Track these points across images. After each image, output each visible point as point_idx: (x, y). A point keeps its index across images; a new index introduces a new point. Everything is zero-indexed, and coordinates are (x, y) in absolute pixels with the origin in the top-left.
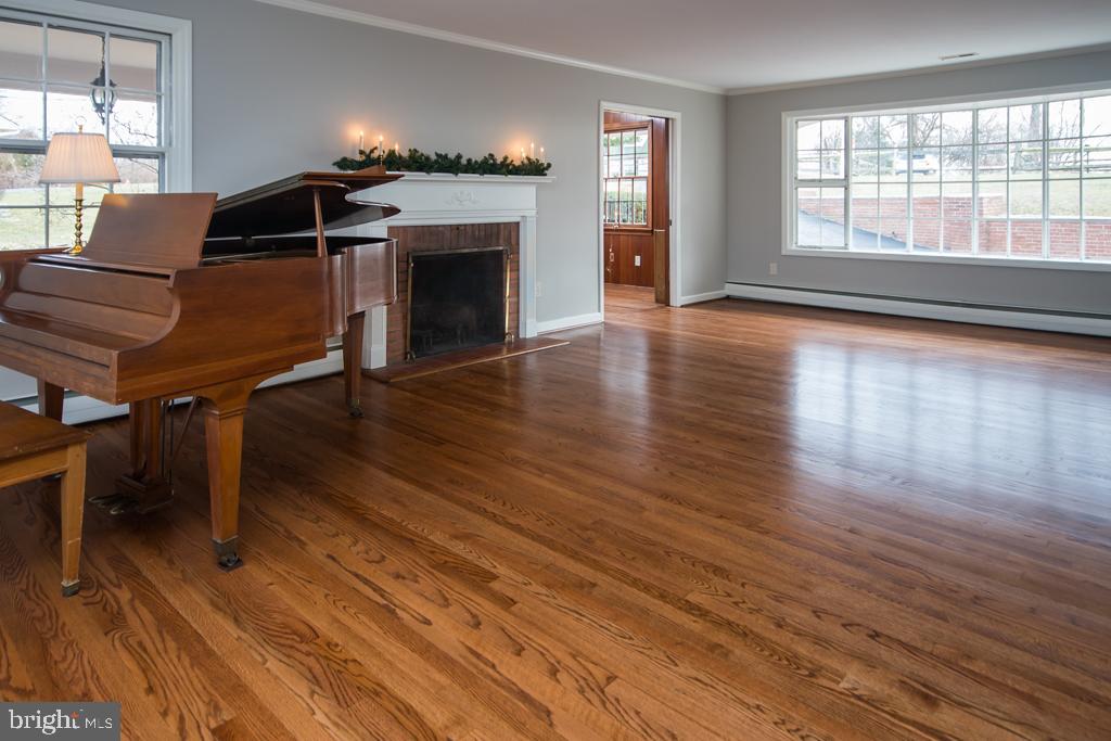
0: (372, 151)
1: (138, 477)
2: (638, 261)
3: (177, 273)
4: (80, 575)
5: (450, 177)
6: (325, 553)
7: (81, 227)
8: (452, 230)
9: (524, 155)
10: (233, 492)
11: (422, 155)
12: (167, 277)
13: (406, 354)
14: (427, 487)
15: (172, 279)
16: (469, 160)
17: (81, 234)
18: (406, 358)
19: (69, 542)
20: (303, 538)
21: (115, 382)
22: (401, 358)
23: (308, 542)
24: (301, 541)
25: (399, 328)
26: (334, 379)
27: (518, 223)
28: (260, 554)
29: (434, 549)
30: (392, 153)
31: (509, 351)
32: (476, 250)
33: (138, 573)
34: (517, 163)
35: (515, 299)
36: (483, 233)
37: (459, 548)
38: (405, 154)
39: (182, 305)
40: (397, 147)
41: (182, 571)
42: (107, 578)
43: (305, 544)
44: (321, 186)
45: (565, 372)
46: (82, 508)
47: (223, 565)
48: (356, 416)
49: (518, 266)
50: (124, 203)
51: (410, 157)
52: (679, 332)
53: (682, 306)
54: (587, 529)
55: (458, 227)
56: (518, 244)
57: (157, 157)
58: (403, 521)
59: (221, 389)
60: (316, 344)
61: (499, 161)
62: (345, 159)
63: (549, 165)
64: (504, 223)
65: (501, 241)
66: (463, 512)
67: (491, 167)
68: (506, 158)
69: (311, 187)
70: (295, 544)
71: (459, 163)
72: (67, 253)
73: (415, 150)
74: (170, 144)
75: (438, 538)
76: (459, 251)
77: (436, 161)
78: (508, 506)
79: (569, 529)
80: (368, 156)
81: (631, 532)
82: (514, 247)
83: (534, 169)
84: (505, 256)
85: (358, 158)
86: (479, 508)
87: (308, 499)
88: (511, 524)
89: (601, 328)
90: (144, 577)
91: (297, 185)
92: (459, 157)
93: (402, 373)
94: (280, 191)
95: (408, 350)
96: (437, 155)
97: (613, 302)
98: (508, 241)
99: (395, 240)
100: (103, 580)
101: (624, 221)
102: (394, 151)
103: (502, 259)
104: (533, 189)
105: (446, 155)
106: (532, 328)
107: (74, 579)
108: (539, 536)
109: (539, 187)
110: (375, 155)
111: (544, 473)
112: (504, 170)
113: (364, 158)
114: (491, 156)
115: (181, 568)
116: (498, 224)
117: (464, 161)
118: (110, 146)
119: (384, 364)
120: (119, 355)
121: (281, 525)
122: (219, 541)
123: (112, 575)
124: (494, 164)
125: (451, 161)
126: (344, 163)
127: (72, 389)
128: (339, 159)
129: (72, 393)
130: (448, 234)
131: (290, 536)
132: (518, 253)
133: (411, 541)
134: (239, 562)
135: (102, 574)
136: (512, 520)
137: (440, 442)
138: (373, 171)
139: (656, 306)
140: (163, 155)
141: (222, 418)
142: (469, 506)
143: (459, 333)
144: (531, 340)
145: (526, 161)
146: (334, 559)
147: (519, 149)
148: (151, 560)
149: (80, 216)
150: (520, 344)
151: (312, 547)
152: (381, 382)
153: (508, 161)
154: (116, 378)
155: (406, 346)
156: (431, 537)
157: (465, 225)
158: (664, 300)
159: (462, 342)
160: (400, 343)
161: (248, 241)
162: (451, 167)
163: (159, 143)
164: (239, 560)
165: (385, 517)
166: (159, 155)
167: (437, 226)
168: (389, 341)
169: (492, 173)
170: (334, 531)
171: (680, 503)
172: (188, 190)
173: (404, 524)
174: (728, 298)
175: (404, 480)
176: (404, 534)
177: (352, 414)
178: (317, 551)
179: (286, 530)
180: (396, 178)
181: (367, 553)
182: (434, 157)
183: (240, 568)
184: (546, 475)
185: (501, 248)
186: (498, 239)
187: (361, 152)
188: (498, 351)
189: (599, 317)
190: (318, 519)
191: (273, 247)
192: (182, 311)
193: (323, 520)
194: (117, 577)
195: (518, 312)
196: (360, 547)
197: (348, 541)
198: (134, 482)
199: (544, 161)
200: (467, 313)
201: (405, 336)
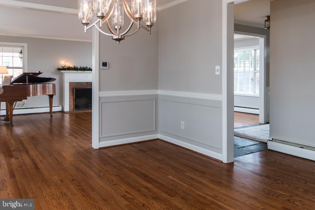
0: (65, 66)
13: (74, 109)
25: (72, 104)
40: (71, 65)
48: (51, 116)
51: (74, 68)
55: (87, 82)
76: (87, 88)
80: (64, 68)
102: (70, 67)
110: (65, 68)
117: (88, 68)
119: (68, 110)
128: (58, 68)
130: (85, 84)
155: (74, 107)
157: (89, 82)
160: (72, 106)
167: (82, 82)
187: (62, 67)
201: (74, 105)
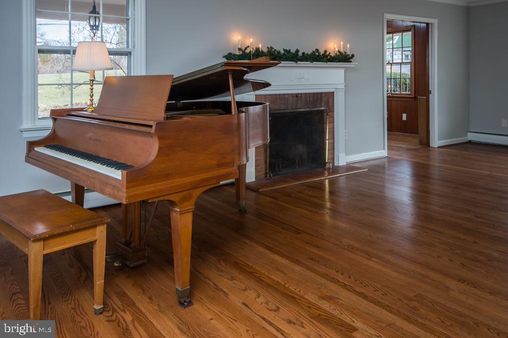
0: (246, 49)
1: (128, 244)
2: (404, 117)
3: (157, 124)
4: (103, 303)
5: (292, 64)
6: (241, 301)
7: (93, 96)
8: (293, 97)
9: (337, 49)
10: (187, 259)
11: (275, 50)
12: (151, 126)
13: (266, 174)
14: (297, 262)
15: (154, 128)
16: (303, 53)
17: (93, 100)
18: (266, 176)
19: (98, 283)
20: (225, 290)
21: (125, 190)
22: (264, 176)
23: (229, 293)
24: (224, 292)
25: (262, 158)
26: (225, 188)
27: (333, 92)
28: (202, 299)
29: (310, 306)
30: (257, 49)
31: (329, 174)
32: (308, 109)
33: (133, 304)
34: (332, 55)
35: (332, 141)
36: (311, 99)
37: (326, 305)
38: (265, 50)
39: (160, 143)
40: (260, 46)
41: (158, 305)
42: (118, 306)
43: (228, 294)
44: (232, 70)
45: (370, 189)
46: (104, 263)
47: (182, 304)
48: (242, 212)
49: (334, 119)
50: (115, 81)
51: (268, 52)
52: (436, 164)
53: (438, 147)
54: (411, 300)
55: (297, 95)
56: (333, 106)
57: (127, 55)
58: (286, 284)
59: (181, 195)
60: (232, 169)
61: (322, 52)
62: (230, 54)
63: (353, 56)
64: (325, 93)
65: (323, 104)
66: (324, 281)
67: (318, 57)
68: (326, 51)
69: (227, 70)
70: (221, 293)
71: (298, 55)
72: (86, 111)
73: (272, 48)
74: (134, 47)
75: (311, 297)
76: (298, 110)
77: (284, 54)
78: (352, 279)
79: (398, 299)
80: (244, 52)
81: (444, 305)
82: (331, 109)
83: (343, 58)
84: (325, 114)
85: (238, 53)
86: (333, 278)
87: (224, 265)
88: (358, 292)
89: (386, 160)
90: (137, 307)
91: (220, 69)
92: (297, 51)
93: (265, 186)
94: (209, 73)
95: (268, 171)
96: (284, 50)
97: (394, 144)
98: (327, 104)
99: (268, 104)
100: (115, 306)
101: (394, 91)
102: (259, 48)
103: (323, 115)
104: (342, 71)
105: (290, 50)
106: (342, 160)
107: (100, 305)
108: (378, 302)
109: (346, 69)
110: (247, 51)
111: (372, 257)
112: (325, 59)
113: (241, 53)
114: (317, 50)
115: (158, 304)
116: (321, 93)
117: (300, 54)
118: (108, 49)
119: (254, 180)
120: (127, 173)
121: (210, 280)
122: (180, 289)
123: (119, 304)
124: (319, 55)
125: (293, 54)
126: (229, 56)
127: (89, 188)
129: (89, 190)
130: (291, 99)
131: (218, 288)
132: (334, 112)
133: (293, 297)
134: (190, 303)
135: (114, 302)
136: (358, 289)
137: (298, 232)
138: (262, 60)
139: (419, 147)
140: (130, 53)
141: (181, 213)
142: (326, 276)
143: (297, 161)
144: (343, 167)
145: (338, 53)
146: (247, 306)
147: (333, 45)
148: (140, 297)
149: (92, 89)
150: (335, 170)
151: (232, 297)
152: (253, 191)
153: (328, 53)
154: (125, 188)
155: (266, 170)
156: (305, 296)
157: (301, 94)
158: (426, 142)
159: (299, 166)
160: (262, 167)
161: (178, 104)
162: (293, 58)
163: (128, 47)
164: (190, 301)
165: (273, 280)
166: (128, 54)
167: (284, 95)
168: (256, 166)
169: (317, 61)
170: (243, 287)
171: (475, 287)
172: (144, 74)
173: (287, 286)
174: (470, 142)
175: (281, 256)
176: (288, 292)
177: (240, 211)
178: (236, 300)
179: (215, 284)
180: (276, 64)
181: (268, 304)
182: (282, 52)
183: (192, 307)
184: (373, 259)
185: (323, 108)
186: (321, 103)
187: (240, 49)
188: (322, 174)
189: (384, 153)
190: (232, 279)
191: (194, 107)
192: (160, 148)
193: (235, 279)
194: (122, 305)
195: (334, 149)
196: (261, 300)
197: (254, 295)
198: (125, 247)
199: (349, 53)
200: (301, 149)
201: (266, 162)
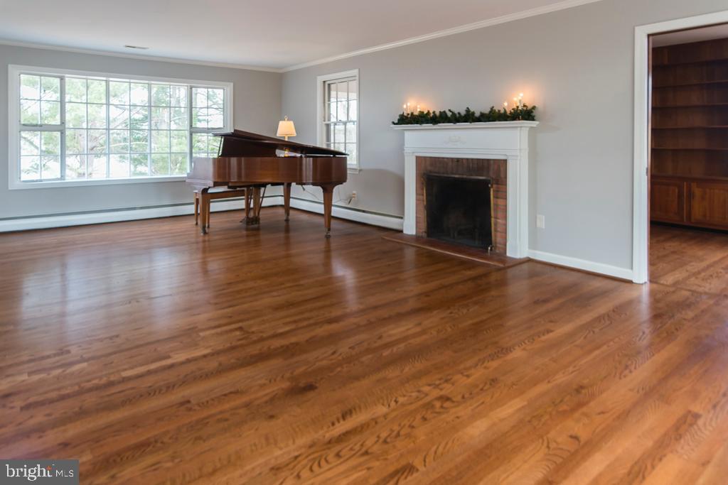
8: (452, 162)
27: (507, 160)
36: (475, 166)
55: (458, 160)
64: (494, 160)
65: (490, 173)
82: (501, 179)
98: (498, 171)
116: (488, 160)
119: (414, 233)
130: (450, 164)
155: (425, 228)
157: (464, 159)
167: (443, 158)
168: (417, 222)
186: (488, 171)
195: (506, 233)
201: (425, 222)
